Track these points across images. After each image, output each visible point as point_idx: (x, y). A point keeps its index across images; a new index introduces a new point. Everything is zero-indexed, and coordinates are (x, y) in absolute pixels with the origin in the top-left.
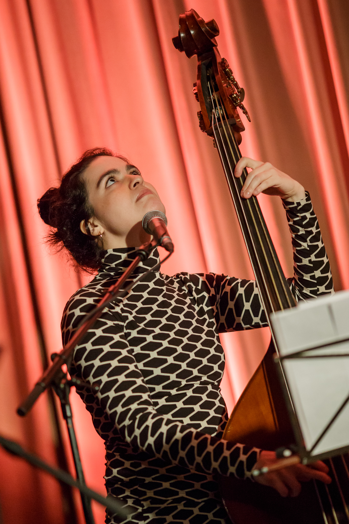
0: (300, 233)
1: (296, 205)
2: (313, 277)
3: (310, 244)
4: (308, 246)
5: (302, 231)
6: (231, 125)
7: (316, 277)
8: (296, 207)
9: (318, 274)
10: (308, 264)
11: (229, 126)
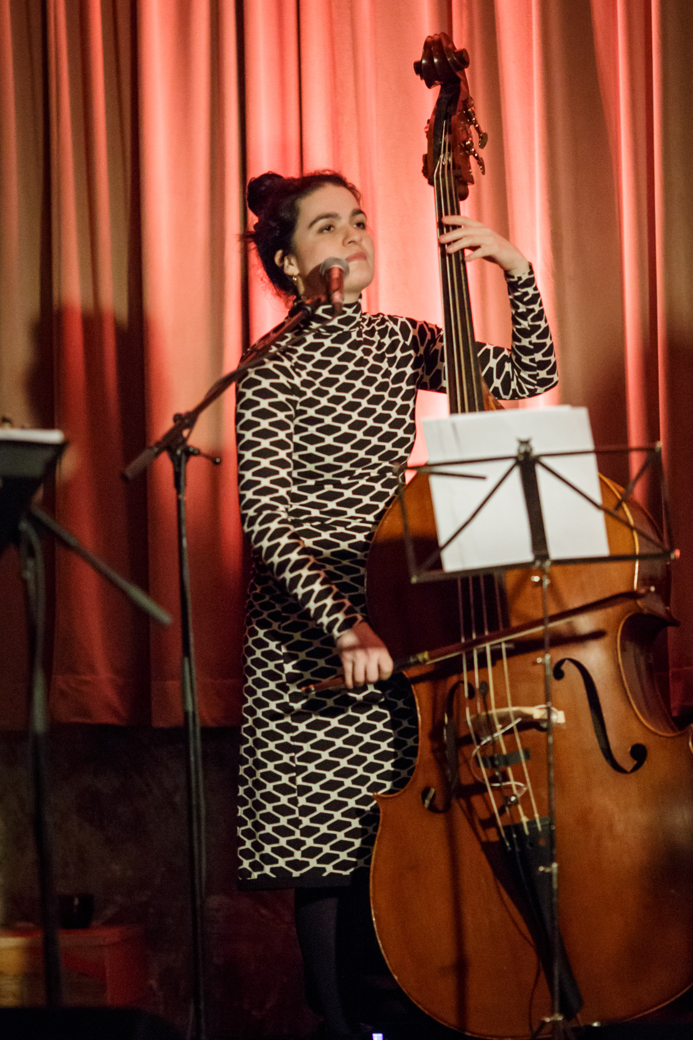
0: (520, 311)
1: (516, 279)
2: (532, 360)
3: (531, 323)
4: (529, 326)
5: (522, 309)
6: (456, 177)
7: (537, 360)
8: (517, 282)
9: (538, 357)
10: (527, 345)
11: (452, 178)
